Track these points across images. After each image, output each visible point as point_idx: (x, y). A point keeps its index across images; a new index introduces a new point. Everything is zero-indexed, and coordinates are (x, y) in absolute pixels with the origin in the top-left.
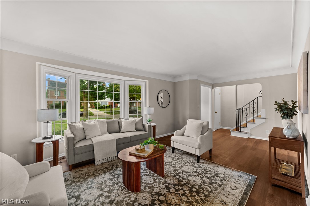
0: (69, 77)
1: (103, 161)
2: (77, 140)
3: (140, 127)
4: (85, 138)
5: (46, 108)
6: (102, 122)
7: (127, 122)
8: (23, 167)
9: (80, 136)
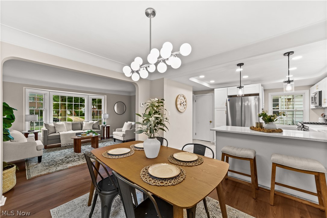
0: (45, 94)
1: (66, 145)
2: (50, 133)
3: (96, 127)
4: (55, 132)
5: (29, 114)
6: (68, 124)
7: (87, 124)
8: (26, 138)
9: (52, 130)
